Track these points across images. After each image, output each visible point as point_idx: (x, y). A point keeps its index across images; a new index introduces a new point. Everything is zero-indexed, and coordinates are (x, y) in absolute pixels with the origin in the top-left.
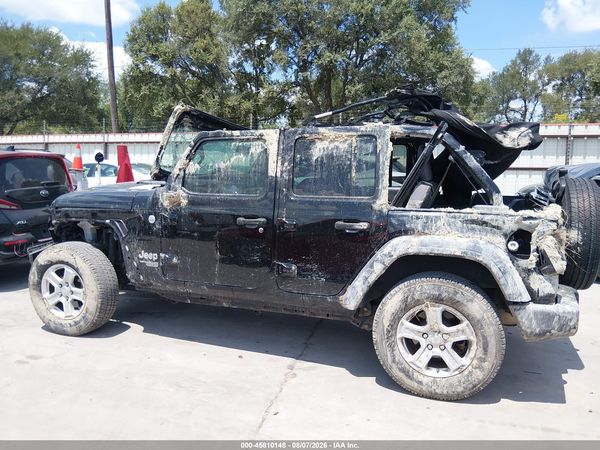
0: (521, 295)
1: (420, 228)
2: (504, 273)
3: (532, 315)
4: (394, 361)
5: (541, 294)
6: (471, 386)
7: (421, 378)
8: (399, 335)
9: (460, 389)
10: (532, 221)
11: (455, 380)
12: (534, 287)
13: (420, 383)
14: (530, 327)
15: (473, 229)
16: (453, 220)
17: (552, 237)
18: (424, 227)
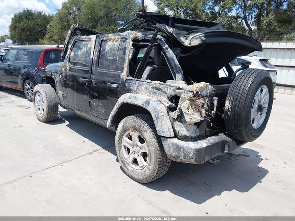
0: (164, 132)
1: (135, 90)
2: (157, 118)
3: (171, 145)
4: (120, 156)
5: (180, 134)
6: (145, 177)
7: (129, 167)
8: (123, 144)
9: (141, 178)
10: (180, 91)
11: (140, 172)
12: (177, 129)
13: (128, 169)
14: (169, 152)
15: (156, 93)
16: (148, 86)
17: (188, 102)
18: (137, 89)
